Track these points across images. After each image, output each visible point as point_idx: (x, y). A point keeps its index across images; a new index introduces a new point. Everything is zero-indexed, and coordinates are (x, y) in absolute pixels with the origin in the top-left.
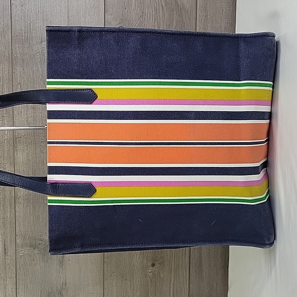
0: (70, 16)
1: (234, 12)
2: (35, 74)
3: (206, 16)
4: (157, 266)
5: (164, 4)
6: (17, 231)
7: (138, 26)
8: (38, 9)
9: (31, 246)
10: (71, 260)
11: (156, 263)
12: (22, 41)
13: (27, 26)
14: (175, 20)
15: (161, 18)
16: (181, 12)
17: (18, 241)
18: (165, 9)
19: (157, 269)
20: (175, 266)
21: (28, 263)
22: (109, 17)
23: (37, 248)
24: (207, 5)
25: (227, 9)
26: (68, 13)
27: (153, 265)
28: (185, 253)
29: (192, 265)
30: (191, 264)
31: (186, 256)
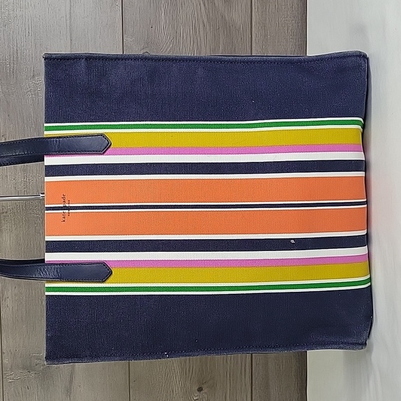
0: (74, 39)
1: (304, 30)
2: (26, 122)
3: (266, 36)
4: (205, 390)
5: (205, 20)
6: (4, 348)
7: (170, 52)
8: (27, 29)
9: (24, 368)
10: (82, 386)
11: (204, 387)
12: (7, 76)
13: (13, 53)
14: (221, 42)
15: (202, 39)
16: (230, 31)
17: (5, 361)
18: (208, 27)
19: (206, 396)
20: (232, 390)
21: (21, 394)
22: (128, 39)
23: (33, 370)
24: (266, 20)
25: (294, 25)
26: (71, 34)
27: (200, 390)
28: (245, 371)
29: (255, 388)
30: (253, 387)
31: (247, 375)
